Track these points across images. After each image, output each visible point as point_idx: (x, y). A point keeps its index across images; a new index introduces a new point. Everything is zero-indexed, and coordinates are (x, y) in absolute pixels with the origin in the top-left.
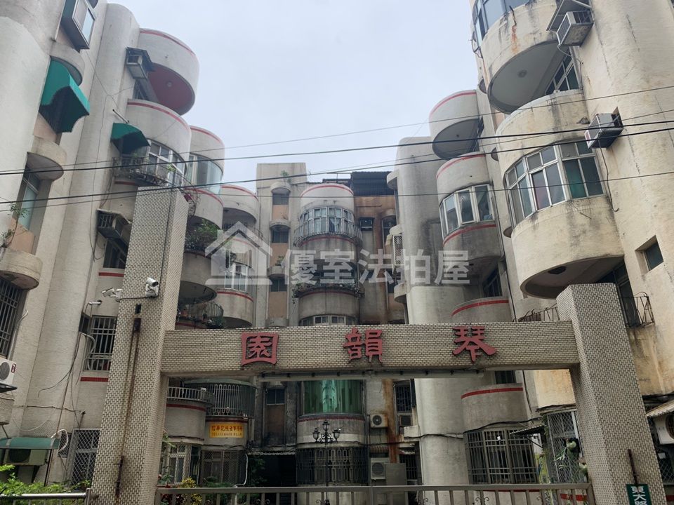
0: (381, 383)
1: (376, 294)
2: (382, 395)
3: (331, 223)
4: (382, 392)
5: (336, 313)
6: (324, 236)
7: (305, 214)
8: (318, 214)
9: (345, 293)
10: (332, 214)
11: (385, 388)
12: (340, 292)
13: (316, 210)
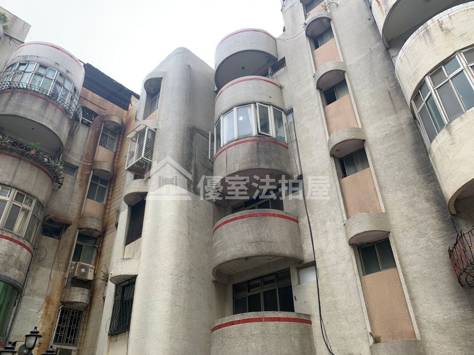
0: (43, 300)
1: (72, 192)
2: (40, 317)
3: (55, 89)
4: (42, 312)
5: (25, 190)
6: (43, 96)
7: (21, 64)
8: (42, 71)
9: (45, 171)
10: (61, 80)
11: (47, 308)
12: (39, 168)
13: (42, 66)
